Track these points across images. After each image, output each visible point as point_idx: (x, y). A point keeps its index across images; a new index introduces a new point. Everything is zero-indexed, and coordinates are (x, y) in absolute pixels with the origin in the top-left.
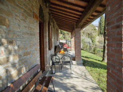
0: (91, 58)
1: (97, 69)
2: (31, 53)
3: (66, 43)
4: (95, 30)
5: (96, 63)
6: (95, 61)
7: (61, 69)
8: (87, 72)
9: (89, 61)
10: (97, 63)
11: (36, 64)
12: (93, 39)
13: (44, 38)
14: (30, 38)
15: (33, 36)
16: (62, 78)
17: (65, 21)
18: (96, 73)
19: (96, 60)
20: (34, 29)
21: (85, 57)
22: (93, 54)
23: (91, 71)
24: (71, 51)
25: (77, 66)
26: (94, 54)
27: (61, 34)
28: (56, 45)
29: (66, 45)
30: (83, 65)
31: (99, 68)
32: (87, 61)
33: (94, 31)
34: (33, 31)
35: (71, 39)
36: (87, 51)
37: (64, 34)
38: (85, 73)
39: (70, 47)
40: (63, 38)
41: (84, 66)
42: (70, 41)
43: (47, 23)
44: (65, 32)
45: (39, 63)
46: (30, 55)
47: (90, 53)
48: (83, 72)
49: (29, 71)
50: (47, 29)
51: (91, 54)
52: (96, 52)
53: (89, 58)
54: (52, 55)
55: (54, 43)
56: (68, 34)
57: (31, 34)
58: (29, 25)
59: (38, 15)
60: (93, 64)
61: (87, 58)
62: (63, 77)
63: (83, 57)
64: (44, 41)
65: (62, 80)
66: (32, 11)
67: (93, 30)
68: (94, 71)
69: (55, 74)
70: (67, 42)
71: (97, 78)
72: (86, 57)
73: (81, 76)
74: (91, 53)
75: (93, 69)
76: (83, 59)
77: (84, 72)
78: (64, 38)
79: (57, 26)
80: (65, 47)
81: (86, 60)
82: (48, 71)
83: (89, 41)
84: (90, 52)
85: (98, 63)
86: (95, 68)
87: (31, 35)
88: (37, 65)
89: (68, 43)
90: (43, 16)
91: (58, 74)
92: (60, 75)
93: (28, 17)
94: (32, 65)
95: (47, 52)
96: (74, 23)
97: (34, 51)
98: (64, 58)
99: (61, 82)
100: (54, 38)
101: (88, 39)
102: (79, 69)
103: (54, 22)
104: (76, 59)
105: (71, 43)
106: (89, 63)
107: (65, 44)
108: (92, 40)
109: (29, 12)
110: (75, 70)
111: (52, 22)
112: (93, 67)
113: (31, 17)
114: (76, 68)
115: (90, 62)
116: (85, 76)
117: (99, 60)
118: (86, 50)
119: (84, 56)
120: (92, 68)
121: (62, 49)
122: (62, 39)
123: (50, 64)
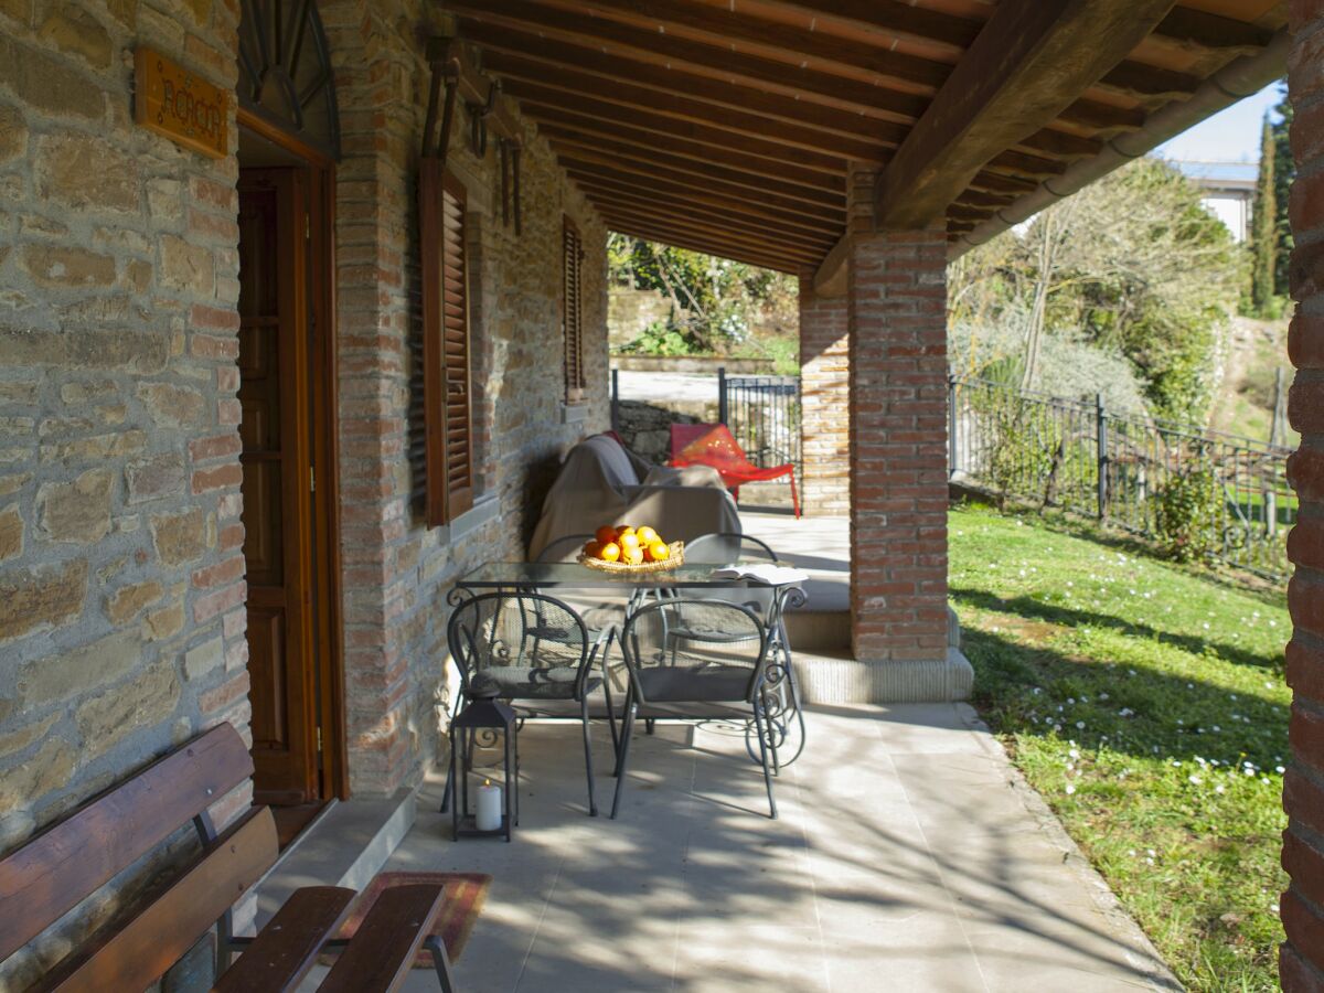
0: (1110, 622)
1: (1200, 772)
2: (92, 586)
3: (723, 407)
4: (1198, 231)
5: (1179, 684)
6: (1182, 663)
7: (618, 773)
8: (1032, 815)
9: (1076, 653)
10: (1204, 689)
11: (185, 725)
12: (1161, 354)
13: (342, 371)
14: (70, 395)
15: (131, 369)
16: (621, 904)
17: (689, 129)
18: (1179, 835)
19: (1194, 645)
20: (141, 271)
21: (1007, 607)
22: (1143, 566)
23: (1104, 794)
24: (796, 512)
25: (874, 728)
26: (1174, 555)
27: (645, 285)
28: (541, 444)
29: (717, 442)
30: (969, 712)
31: (1226, 759)
32: (1047, 659)
33: (1185, 254)
34: (121, 300)
35: (804, 358)
36: (1050, 524)
37: (692, 292)
38: (995, 832)
39: (786, 469)
40: (675, 342)
41: (994, 727)
42: (794, 390)
43: (390, 174)
44: (713, 267)
45: (239, 714)
46: (71, 619)
47: (1101, 553)
48: (967, 814)
49: (39, 832)
50: (391, 242)
51: (1122, 559)
52: (1199, 533)
53: (1072, 618)
54: (461, 585)
55: (517, 420)
56: (754, 289)
57: (88, 347)
58: (54, 225)
59: (226, 77)
60: (1142, 708)
61: (1053, 615)
62: (645, 889)
63: (984, 600)
64: (342, 409)
65: (610, 927)
66: (117, 29)
67: (1158, 232)
68: (1143, 807)
69: (504, 832)
70: (736, 395)
71: (1181, 894)
72: (1025, 607)
73: (931, 880)
74: (1112, 543)
75: (1135, 765)
76: (972, 638)
77: (991, 816)
78: (689, 338)
79: (575, 197)
80: (694, 477)
81: (1021, 651)
82: (402, 794)
83: (1089, 385)
84: (1108, 529)
85: (1223, 695)
86: (1170, 764)
87: (83, 356)
88: (197, 735)
89: (756, 414)
90: (326, 80)
91: (563, 840)
92: (592, 863)
93: (32, 113)
94: (94, 745)
95: (388, 553)
96: (841, 165)
97: (141, 557)
98: (674, 616)
99: (598, 952)
100: (517, 358)
101: (1090, 356)
102: (915, 775)
103: (511, 151)
104: (861, 640)
105: (796, 412)
106: (1074, 683)
107: (696, 427)
108: (1142, 368)
109: (51, 44)
110: (843, 783)
111: (479, 149)
112: (1136, 752)
113: (92, 113)
114: (856, 753)
115: (1091, 669)
116: (1001, 872)
117: (1239, 645)
118: (1045, 511)
119: (1004, 595)
120: (1121, 758)
121: (634, 497)
122: (653, 362)
123: (427, 703)
